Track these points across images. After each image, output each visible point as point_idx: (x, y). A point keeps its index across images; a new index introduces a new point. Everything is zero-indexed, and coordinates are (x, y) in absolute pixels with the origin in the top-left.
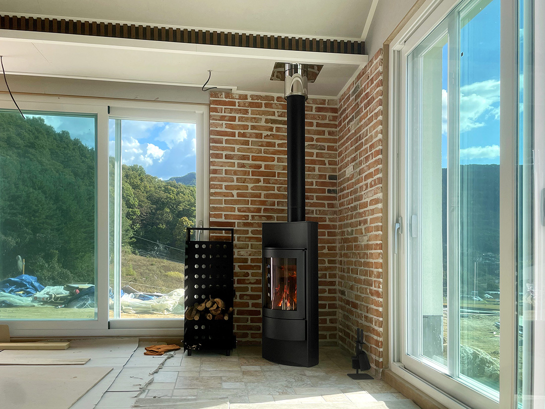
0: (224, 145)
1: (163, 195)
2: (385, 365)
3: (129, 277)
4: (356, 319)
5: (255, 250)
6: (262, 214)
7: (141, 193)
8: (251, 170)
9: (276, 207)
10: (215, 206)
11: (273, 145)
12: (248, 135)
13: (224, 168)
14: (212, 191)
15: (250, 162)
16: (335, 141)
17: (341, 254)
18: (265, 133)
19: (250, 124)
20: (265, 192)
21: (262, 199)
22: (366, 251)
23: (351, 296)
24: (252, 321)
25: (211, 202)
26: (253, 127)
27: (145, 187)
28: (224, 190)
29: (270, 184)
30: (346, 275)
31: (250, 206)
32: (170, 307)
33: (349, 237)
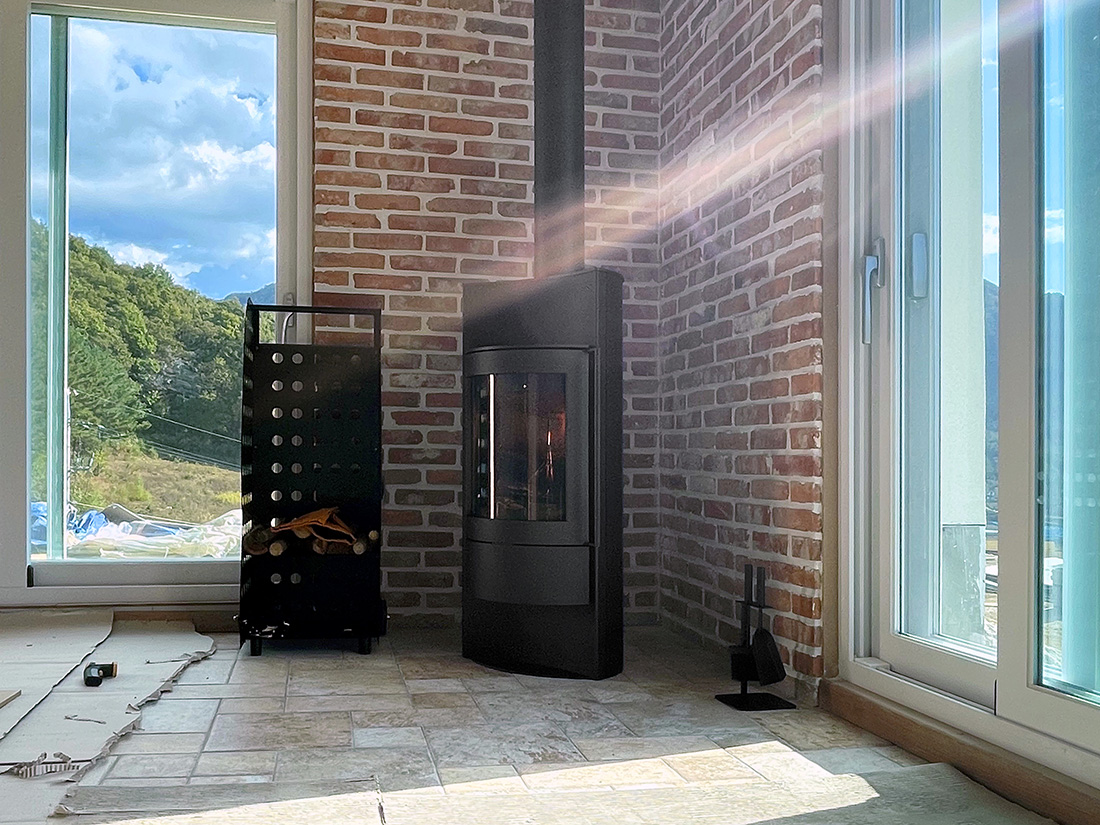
0: (354, 85)
1: (212, 329)
3: (136, 503)
4: (724, 546)
5: (438, 372)
6: (458, 274)
7: (163, 325)
8: (426, 156)
9: (497, 256)
10: (329, 250)
11: (488, 90)
12: (420, 62)
13: (353, 149)
14: (321, 209)
15: (426, 134)
16: (652, 85)
17: (670, 380)
18: (466, 58)
19: (424, 31)
20: (467, 217)
21: (459, 233)
23: (706, 486)
24: (431, 560)
25: (315, 239)
26: (434, 41)
27: (172, 312)
28: (352, 208)
29: (479, 193)
30: (686, 433)
31: (423, 252)
33: (700, 328)
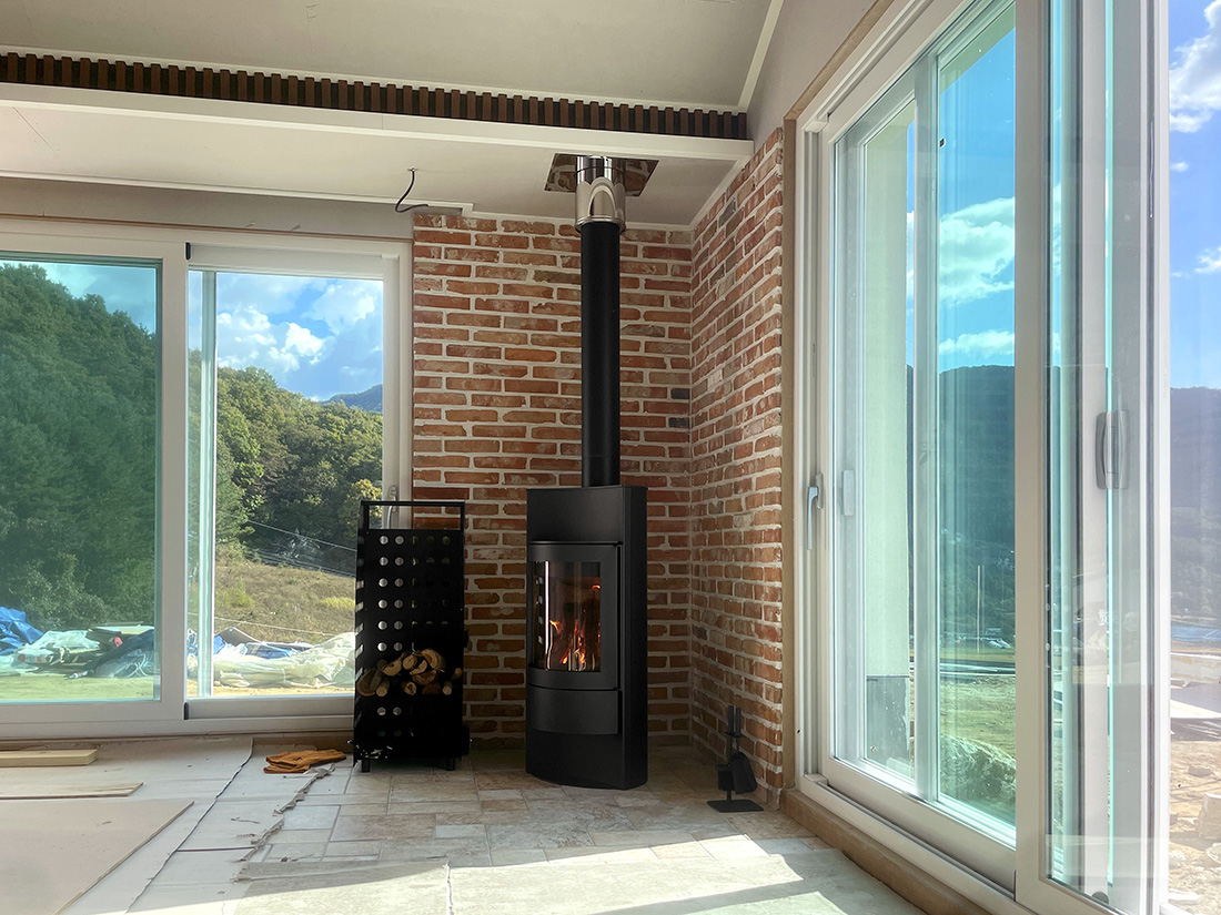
0: (445, 325)
1: (317, 433)
2: (788, 780)
3: (238, 609)
4: (728, 687)
5: (512, 547)
6: (528, 470)
7: (267, 429)
8: (503, 379)
9: (559, 456)
10: (426, 454)
11: (552, 326)
12: (497, 306)
13: (444, 375)
14: (418, 422)
15: (502, 362)
16: (686, 318)
17: (697, 552)
18: (534, 301)
19: (501, 282)
20: (535, 425)
21: (529, 438)
22: (749, 546)
23: (717, 639)
24: (505, 695)
25: (415, 446)
26: (509, 289)
27: (276, 416)
28: (444, 421)
29: (545, 407)
30: (707, 595)
31: (501, 454)
32: (328, 671)
33: (715, 516)
